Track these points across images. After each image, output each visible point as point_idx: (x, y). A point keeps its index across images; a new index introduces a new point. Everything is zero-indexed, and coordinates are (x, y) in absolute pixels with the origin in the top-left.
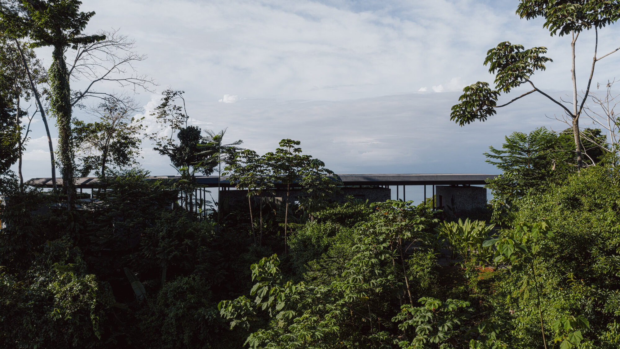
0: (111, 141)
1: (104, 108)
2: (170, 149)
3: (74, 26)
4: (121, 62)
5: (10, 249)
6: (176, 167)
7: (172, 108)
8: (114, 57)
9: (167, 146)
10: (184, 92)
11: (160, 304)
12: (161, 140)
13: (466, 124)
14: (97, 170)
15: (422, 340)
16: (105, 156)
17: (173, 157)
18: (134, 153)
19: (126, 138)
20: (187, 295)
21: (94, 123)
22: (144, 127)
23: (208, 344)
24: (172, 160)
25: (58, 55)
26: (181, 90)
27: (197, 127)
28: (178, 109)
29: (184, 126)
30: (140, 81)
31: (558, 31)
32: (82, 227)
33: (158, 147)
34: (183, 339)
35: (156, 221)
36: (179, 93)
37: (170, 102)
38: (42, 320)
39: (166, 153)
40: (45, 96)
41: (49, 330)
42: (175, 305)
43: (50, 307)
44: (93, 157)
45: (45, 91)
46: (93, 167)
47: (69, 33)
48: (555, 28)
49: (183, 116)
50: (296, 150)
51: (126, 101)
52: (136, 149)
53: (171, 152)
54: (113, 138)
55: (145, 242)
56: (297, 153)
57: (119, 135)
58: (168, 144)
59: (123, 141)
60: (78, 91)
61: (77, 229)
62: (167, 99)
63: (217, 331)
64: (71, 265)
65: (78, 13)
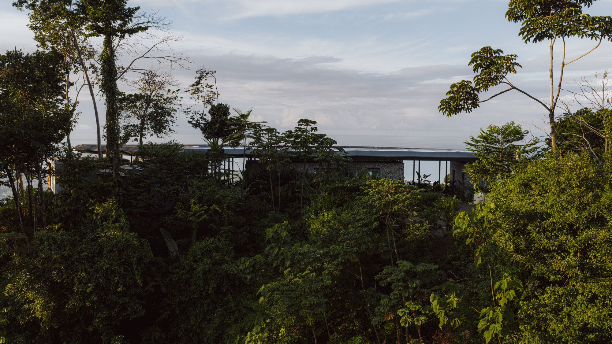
0: (149, 110)
1: (143, 81)
2: (202, 123)
3: (122, 19)
4: (160, 42)
5: (66, 209)
6: (206, 140)
7: (204, 86)
8: (153, 37)
9: (199, 120)
10: (215, 72)
11: (190, 260)
12: (194, 114)
13: (453, 116)
14: (136, 137)
15: (397, 294)
16: (143, 124)
17: (204, 130)
18: (169, 122)
19: (162, 108)
20: (213, 253)
21: (133, 94)
22: (179, 98)
23: (230, 295)
24: (203, 133)
25: (108, 43)
26: (213, 70)
27: (226, 104)
28: (210, 87)
29: (215, 103)
30: (177, 59)
31: (532, 39)
32: (125, 192)
33: (191, 120)
34: (208, 290)
35: (189, 188)
36: (211, 73)
37: (203, 81)
38: (93, 269)
39: (198, 126)
40: (92, 70)
41: (99, 277)
42: (202, 261)
43: (100, 258)
44: (132, 125)
45: (92, 66)
46: (132, 135)
47: (118, 26)
48: (529, 36)
49: (214, 94)
50: (313, 129)
51: (163, 76)
52: (172, 118)
53: (202, 125)
54: (151, 108)
55: (179, 206)
56: (313, 132)
57: (156, 105)
58: (200, 118)
59: (159, 111)
60: (120, 66)
61: (121, 194)
62: (200, 78)
63: (237, 284)
64: (117, 224)
65: (126, 8)
